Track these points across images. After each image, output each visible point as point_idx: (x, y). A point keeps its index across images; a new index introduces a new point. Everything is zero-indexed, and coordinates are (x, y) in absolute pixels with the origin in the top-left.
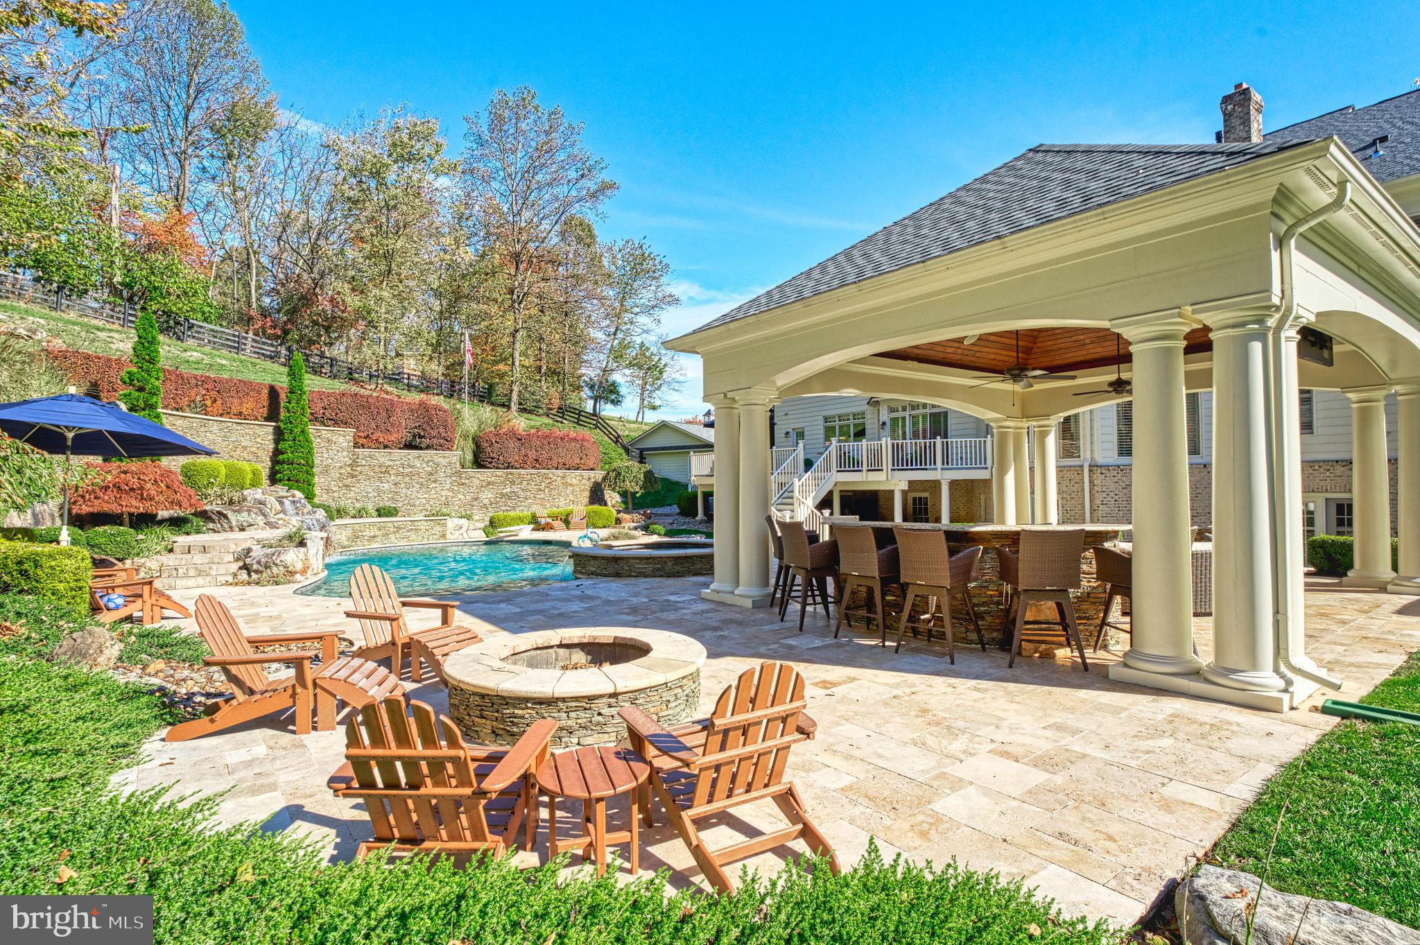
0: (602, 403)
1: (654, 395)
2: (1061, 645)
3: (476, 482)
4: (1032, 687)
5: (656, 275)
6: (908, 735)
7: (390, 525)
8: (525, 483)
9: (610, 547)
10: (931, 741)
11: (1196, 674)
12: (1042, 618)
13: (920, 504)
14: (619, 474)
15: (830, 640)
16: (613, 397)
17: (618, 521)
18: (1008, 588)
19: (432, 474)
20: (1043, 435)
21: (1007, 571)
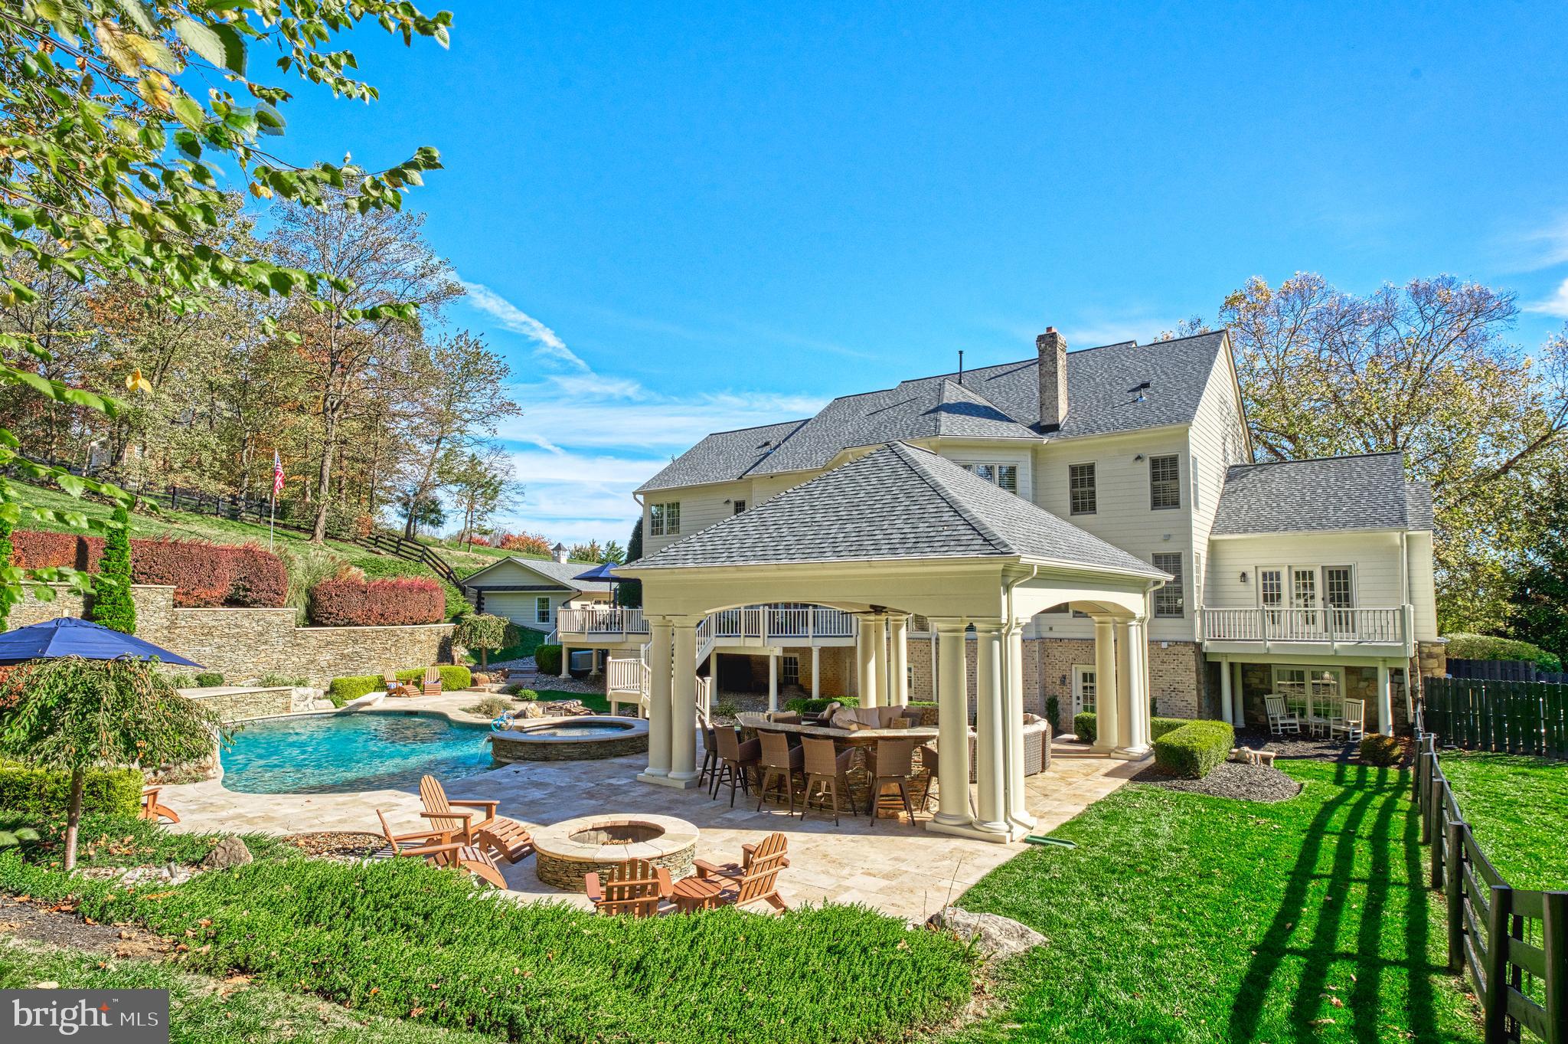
0: (418, 523)
1: (486, 517)
2: (901, 810)
3: (314, 642)
4: (883, 838)
5: (493, 377)
6: (819, 869)
7: (228, 699)
8: (369, 642)
9: (521, 729)
10: (831, 871)
11: (969, 825)
12: (890, 793)
13: (791, 664)
14: (475, 629)
15: (755, 813)
16: (433, 516)
17: (474, 682)
18: (870, 774)
19: (262, 635)
20: (897, 628)
21: (870, 763)
